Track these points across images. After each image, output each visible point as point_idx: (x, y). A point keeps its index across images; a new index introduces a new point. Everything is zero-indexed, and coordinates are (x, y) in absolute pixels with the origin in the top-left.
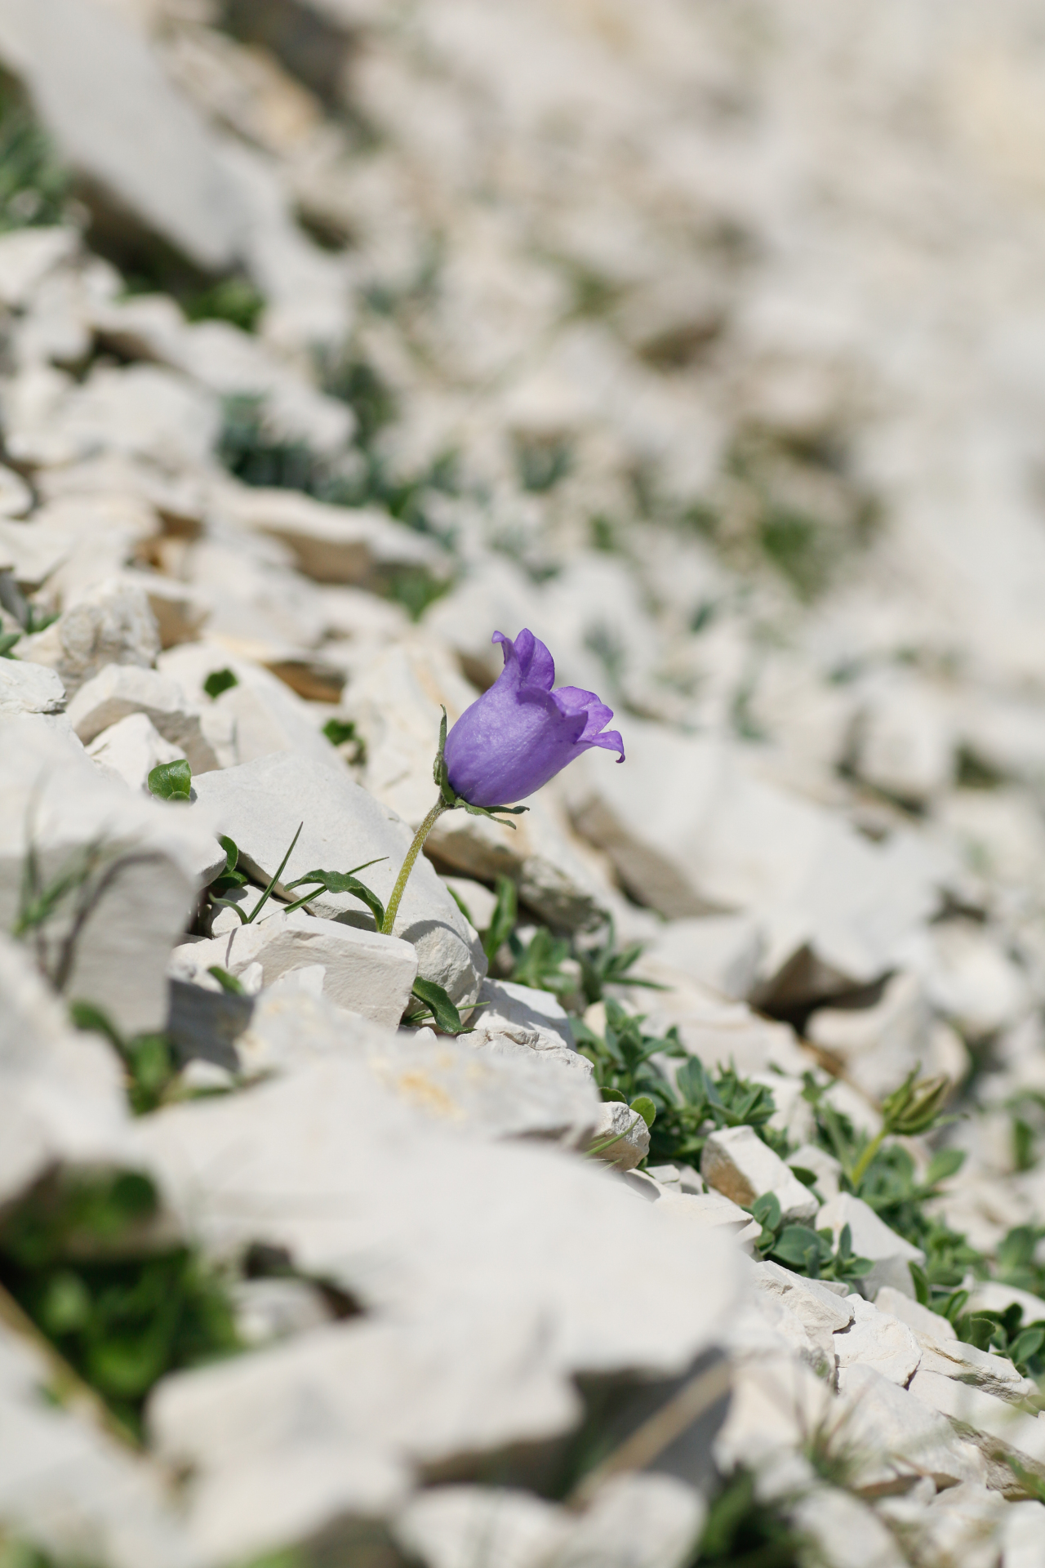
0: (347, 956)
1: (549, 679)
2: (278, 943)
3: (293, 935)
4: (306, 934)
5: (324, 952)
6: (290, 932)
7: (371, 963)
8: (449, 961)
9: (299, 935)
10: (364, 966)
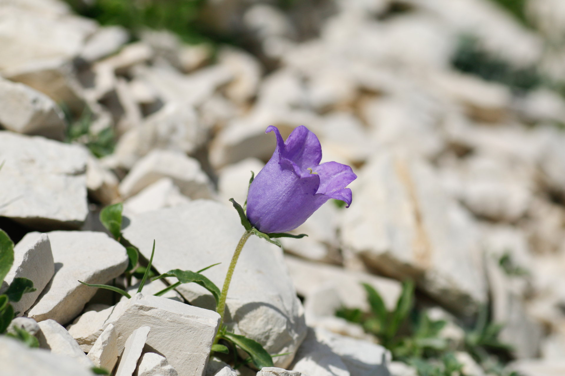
0: (171, 322)
1: (317, 156)
2: (130, 312)
3: (138, 307)
4: (146, 307)
5: (158, 318)
6: (137, 306)
7: (186, 326)
8: (269, 327)
9: (141, 308)
10: (182, 328)
